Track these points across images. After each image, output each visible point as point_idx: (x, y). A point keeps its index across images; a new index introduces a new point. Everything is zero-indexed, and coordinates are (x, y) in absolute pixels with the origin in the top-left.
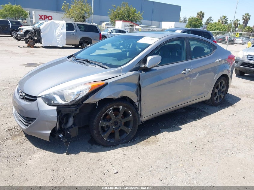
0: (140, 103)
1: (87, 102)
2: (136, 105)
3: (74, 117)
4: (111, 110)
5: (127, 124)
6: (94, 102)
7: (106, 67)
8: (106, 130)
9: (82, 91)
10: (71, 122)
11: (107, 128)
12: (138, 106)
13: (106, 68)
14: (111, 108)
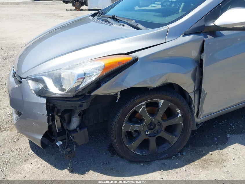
0: (198, 94)
1: (98, 92)
2: (190, 97)
3: (80, 115)
4: (143, 105)
5: (170, 129)
6: (111, 94)
7: (140, 26)
8: (134, 136)
9: (88, 74)
10: (75, 122)
11: (137, 134)
12: (193, 99)
13: (140, 29)
14: (144, 103)
